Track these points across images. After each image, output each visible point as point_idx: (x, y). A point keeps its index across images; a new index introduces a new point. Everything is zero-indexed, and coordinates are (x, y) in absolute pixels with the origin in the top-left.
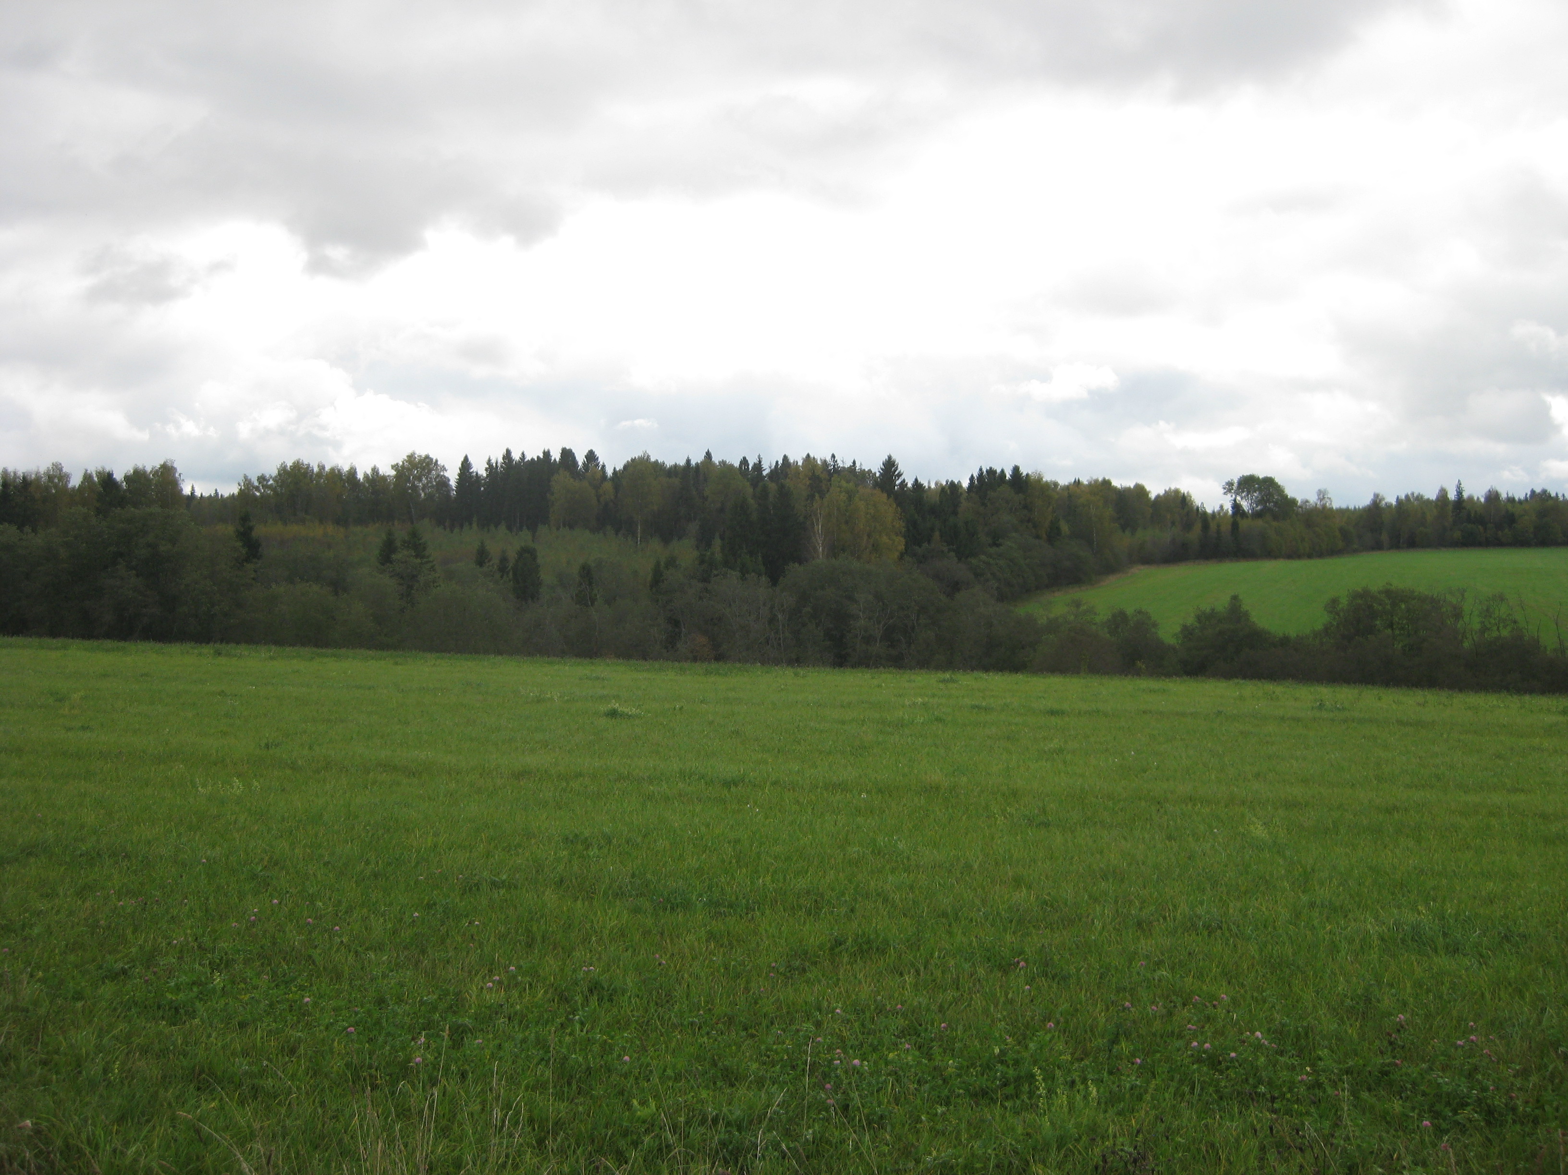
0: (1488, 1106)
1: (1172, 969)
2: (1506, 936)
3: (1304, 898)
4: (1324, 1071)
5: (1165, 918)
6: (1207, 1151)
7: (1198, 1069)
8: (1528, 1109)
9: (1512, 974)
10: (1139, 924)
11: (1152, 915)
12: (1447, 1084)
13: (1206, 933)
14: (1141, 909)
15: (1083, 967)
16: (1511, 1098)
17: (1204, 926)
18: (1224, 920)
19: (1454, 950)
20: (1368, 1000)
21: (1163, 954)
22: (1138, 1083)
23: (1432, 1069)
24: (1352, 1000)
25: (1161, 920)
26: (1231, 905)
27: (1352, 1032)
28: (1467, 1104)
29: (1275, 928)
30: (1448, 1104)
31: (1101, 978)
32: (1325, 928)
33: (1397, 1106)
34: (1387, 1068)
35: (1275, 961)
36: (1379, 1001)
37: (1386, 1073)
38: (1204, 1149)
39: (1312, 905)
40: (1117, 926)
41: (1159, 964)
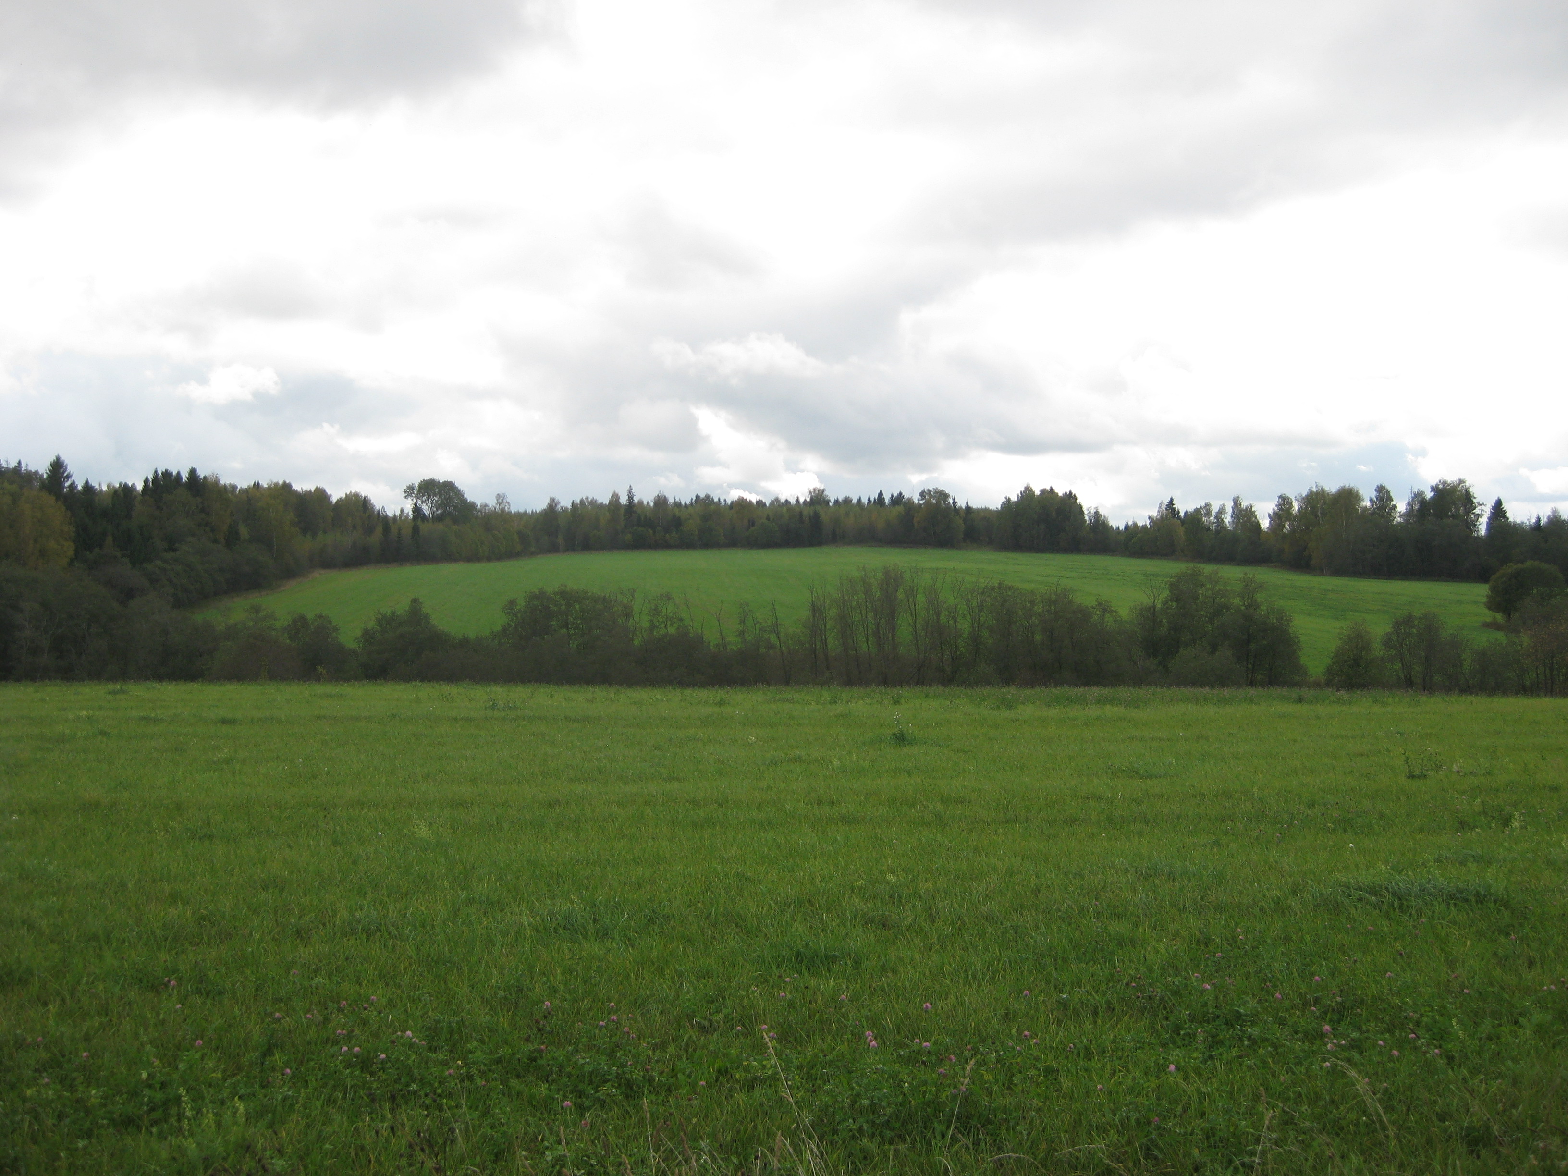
0: (628, 1081)
1: (330, 976)
2: (651, 918)
3: (463, 895)
4: (474, 1063)
5: (324, 925)
6: (356, 1155)
7: (352, 1073)
8: (664, 1079)
9: (654, 954)
10: (298, 933)
11: (312, 922)
12: (589, 1063)
13: (364, 937)
14: (300, 918)
15: (239, 980)
16: (647, 1070)
17: (363, 930)
18: (383, 923)
19: (603, 935)
20: (520, 990)
21: (320, 961)
22: (290, 1093)
23: (577, 1051)
24: (504, 992)
25: (321, 927)
26: (391, 908)
27: (504, 1022)
28: (608, 1081)
29: (433, 927)
30: (591, 1082)
31: (257, 990)
32: (481, 924)
33: (543, 1089)
34: (536, 1054)
35: (432, 959)
36: (530, 990)
37: (534, 1060)
38: (353, 1154)
39: (470, 902)
40: (276, 936)
41: (317, 970)
